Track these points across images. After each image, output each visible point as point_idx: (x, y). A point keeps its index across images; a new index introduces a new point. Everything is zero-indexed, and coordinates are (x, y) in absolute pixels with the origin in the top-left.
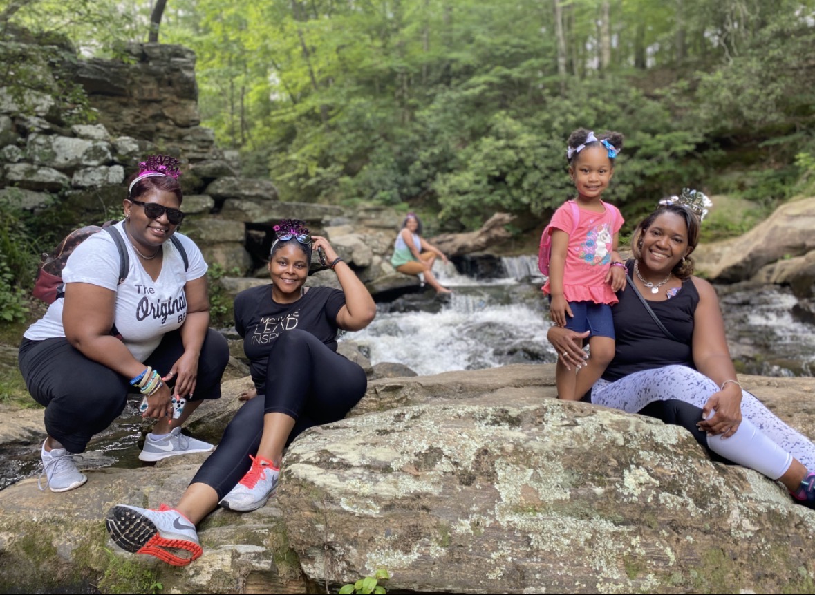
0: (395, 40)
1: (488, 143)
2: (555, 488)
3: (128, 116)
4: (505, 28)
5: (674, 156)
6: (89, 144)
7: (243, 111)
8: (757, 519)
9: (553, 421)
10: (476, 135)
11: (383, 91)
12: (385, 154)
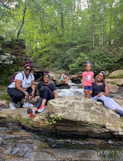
0: (62, 38)
1: (79, 58)
2: (82, 108)
3: (13, 51)
4: (83, 37)
5: (114, 62)
6: (7, 57)
7: (32, 50)
8: (110, 115)
9: (83, 100)
10: (77, 57)
11: (59, 47)
12: (59, 59)
